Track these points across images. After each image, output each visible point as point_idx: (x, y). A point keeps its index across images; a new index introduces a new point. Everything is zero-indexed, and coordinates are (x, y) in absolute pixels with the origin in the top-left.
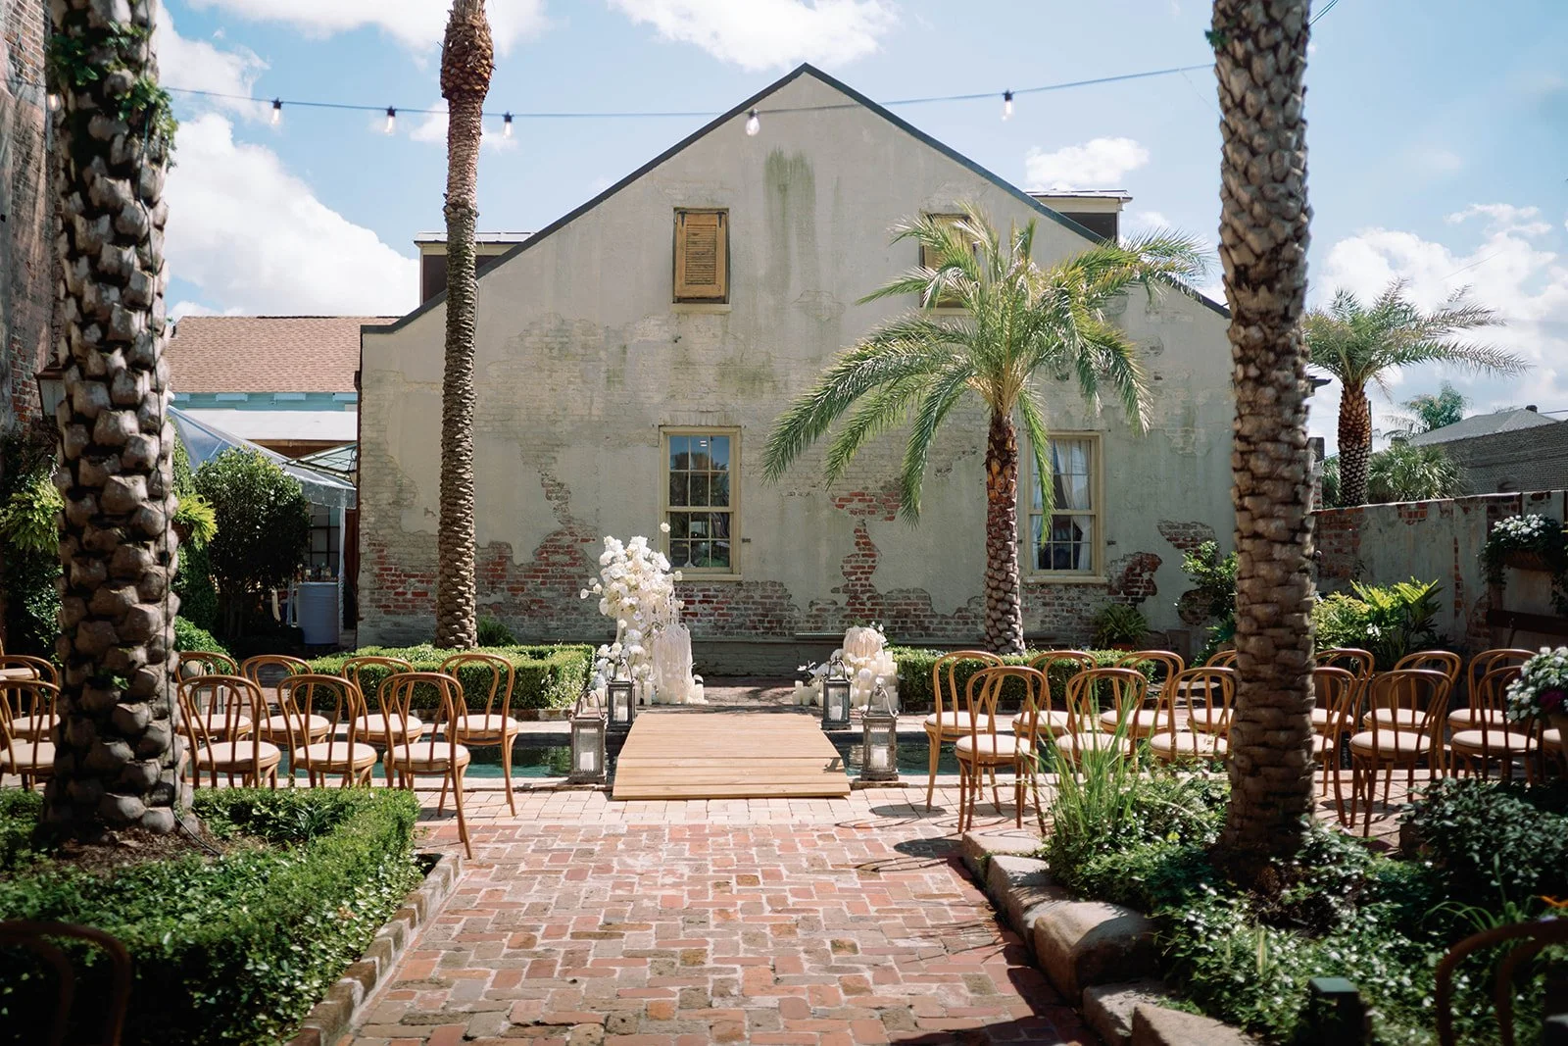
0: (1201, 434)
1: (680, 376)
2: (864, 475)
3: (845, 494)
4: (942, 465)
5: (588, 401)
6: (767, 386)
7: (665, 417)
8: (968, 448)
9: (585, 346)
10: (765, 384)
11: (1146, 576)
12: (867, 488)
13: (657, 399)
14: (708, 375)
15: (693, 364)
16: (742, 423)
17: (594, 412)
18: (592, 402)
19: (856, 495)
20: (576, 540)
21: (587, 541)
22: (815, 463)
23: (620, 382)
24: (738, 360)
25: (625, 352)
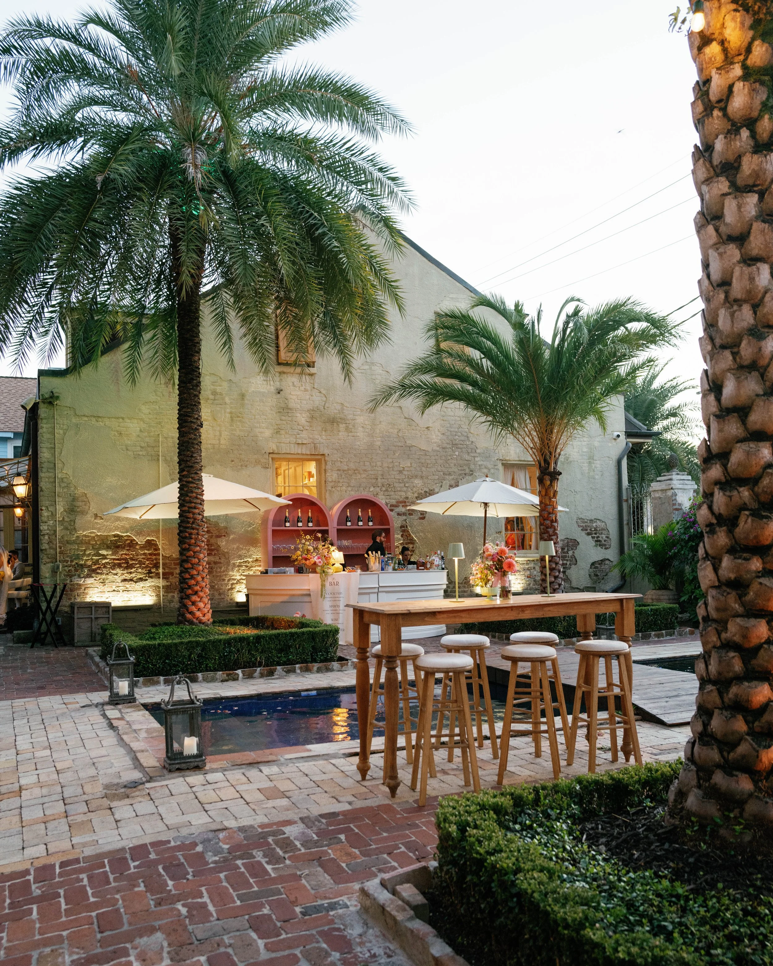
0: (597, 464)
1: (283, 418)
2: (405, 489)
3: (394, 502)
4: (453, 483)
5: (218, 434)
6: (342, 426)
7: (272, 446)
8: (467, 471)
9: (214, 393)
10: (341, 425)
11: (570, 553)
12: (407, 498)
13: (268, 433)
14: (302, 418)
15: (290, 409)
16: (326, 452)
17: (222, 442)
18: (220, 435)
19: (401, 502)
20: (211, 537)
21: (219, 536)
22: (374, 481)
23: (240, 421)
24: (322, 408)
25: (243, 399)
